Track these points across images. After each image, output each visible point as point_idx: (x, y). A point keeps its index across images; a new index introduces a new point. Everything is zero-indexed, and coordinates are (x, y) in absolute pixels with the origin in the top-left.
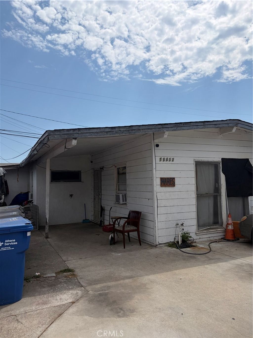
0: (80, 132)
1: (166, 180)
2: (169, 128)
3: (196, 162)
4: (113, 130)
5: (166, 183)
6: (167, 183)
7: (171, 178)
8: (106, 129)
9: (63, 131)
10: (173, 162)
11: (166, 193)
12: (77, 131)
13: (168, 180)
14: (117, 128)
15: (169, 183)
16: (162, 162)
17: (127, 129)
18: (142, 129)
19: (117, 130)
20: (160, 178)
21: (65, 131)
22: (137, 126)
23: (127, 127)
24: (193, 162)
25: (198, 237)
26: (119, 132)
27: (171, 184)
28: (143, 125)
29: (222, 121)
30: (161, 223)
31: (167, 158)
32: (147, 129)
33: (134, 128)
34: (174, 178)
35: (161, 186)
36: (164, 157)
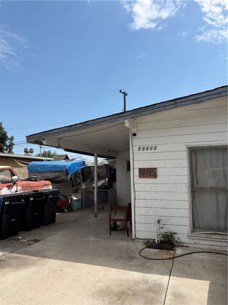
0: (46, 134)
1: (146, 171)
2: (126, 116)
3: (189, 148)
4: (71, 128)
5: (145, 174)
6: (147, 174)
7: (151, 169)
8: (65, 128)
9: (35, 135)
10: (155, 151)
11: (146, 185)
12: (44, 134)
13: (148, 171)
14: (74, 126)
15: (149, 174)
16: (141, 151)
17: (82, 125)
18: (97, 123)
19: (73, 127)
20: (138, 169)
21: (36, 135)
22: (92, 121)
23: (83, 124)
24: (185, 149)
25: (192, 242)
26: (76, 129)
27: (152, 175)
28: (97, 119)
29: (206, 92)
30: (140, 217)
31: (148, 147)
32: (102, 122)
33: (89, 123)
34: (155, 169)
35: (139, 177)
36: (144, 146)
